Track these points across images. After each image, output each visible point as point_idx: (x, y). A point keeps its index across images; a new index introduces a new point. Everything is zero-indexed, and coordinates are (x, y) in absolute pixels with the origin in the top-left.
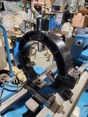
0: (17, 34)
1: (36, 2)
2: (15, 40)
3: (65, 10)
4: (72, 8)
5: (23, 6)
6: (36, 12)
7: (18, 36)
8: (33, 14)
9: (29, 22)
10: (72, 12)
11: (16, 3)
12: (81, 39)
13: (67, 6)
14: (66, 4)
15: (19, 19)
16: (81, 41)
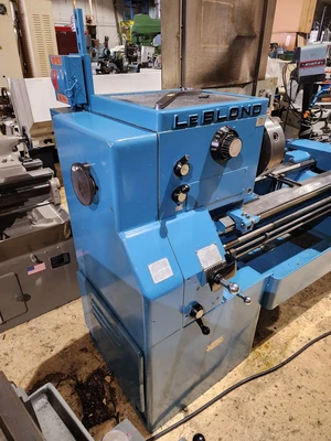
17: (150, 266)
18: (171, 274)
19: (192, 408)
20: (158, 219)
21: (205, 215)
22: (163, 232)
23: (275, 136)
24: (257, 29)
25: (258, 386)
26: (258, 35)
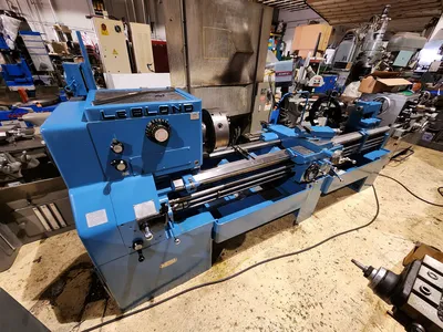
1: (314, 58)
3: (357, 62)
4: (369, 58)
5: (274, 49)
6: (313, 71)
10: (369, 64)
17: (87, 215)
18: (106, 221)
19: (156, 299)
20: (105, 180)
21: (150, 179)
22: (107, 191)
23: (220, 126)
24: (254, 48)
25: (206, 291)
26: (255, 52)
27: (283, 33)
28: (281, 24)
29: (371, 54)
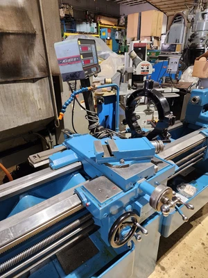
0: (105, 91)
1: (138, 42)
2: (102, 100)
3: (190, 44)
4: (202, 39)
5: (109, 38)
6: (138, 57)
7: (106, 94)
8: (131, 60)
9: (126, 72)
10: (203, 46)
11: (90, 26)
12: (197, 95)
13: (193, 36)
14: (191, 33)
15: (107, 66)
16: (197, 97)
27: (125, 26)
28: (123, 17)
29: (203, 34)
